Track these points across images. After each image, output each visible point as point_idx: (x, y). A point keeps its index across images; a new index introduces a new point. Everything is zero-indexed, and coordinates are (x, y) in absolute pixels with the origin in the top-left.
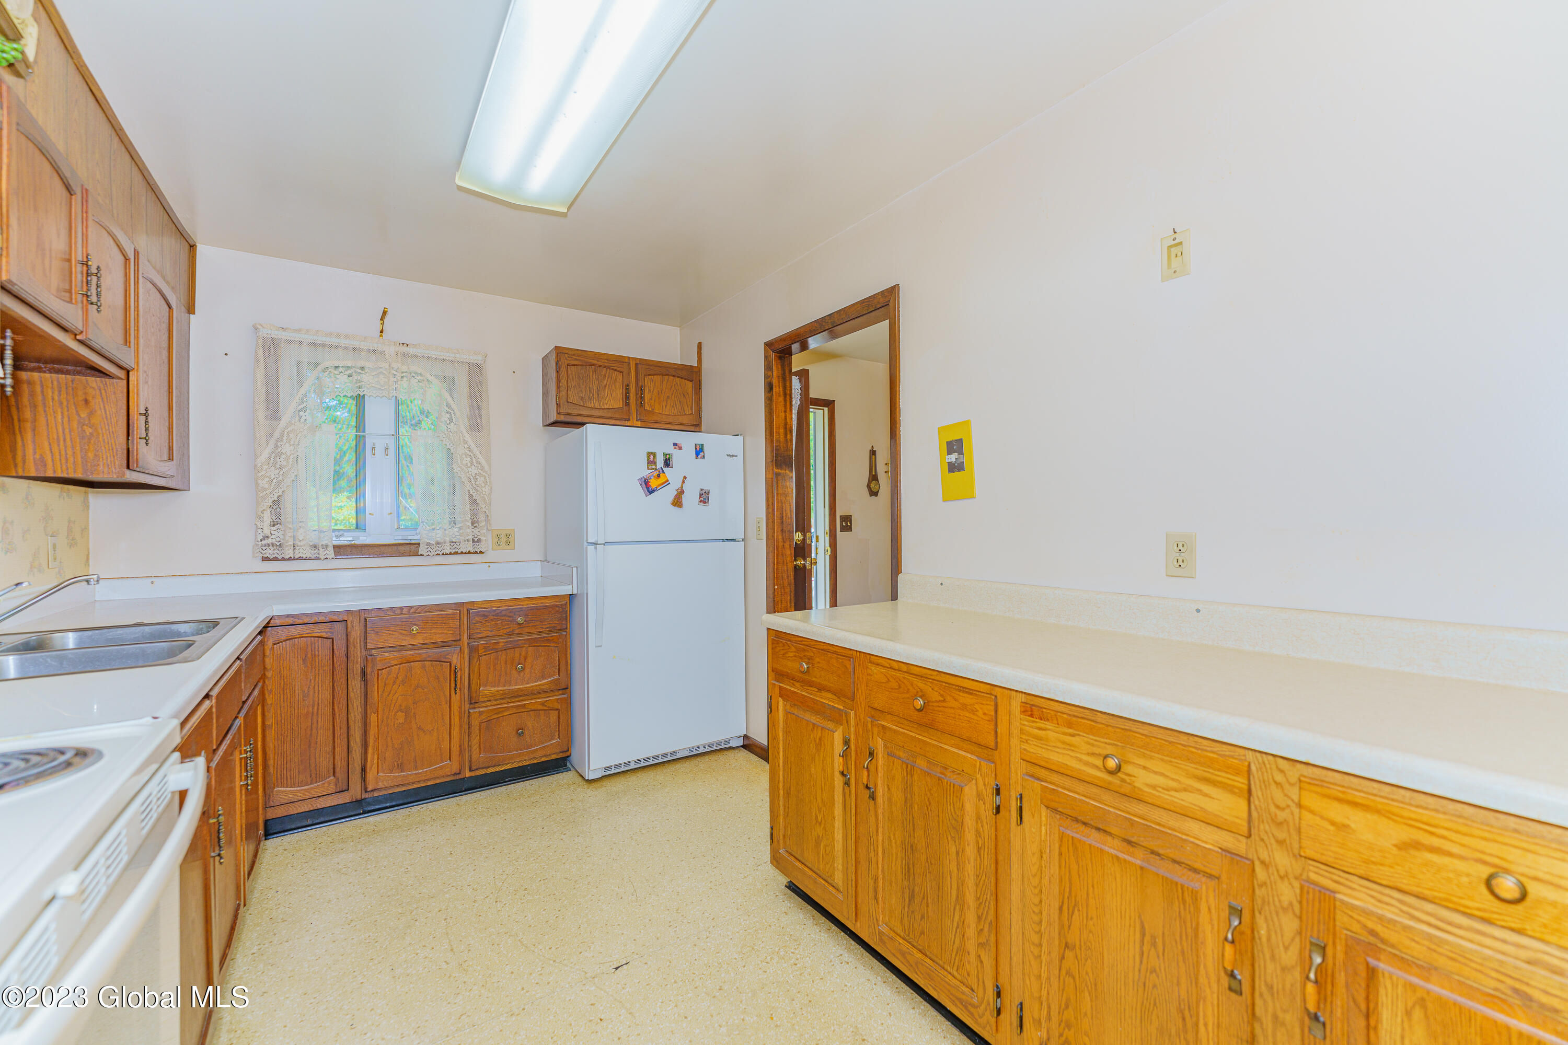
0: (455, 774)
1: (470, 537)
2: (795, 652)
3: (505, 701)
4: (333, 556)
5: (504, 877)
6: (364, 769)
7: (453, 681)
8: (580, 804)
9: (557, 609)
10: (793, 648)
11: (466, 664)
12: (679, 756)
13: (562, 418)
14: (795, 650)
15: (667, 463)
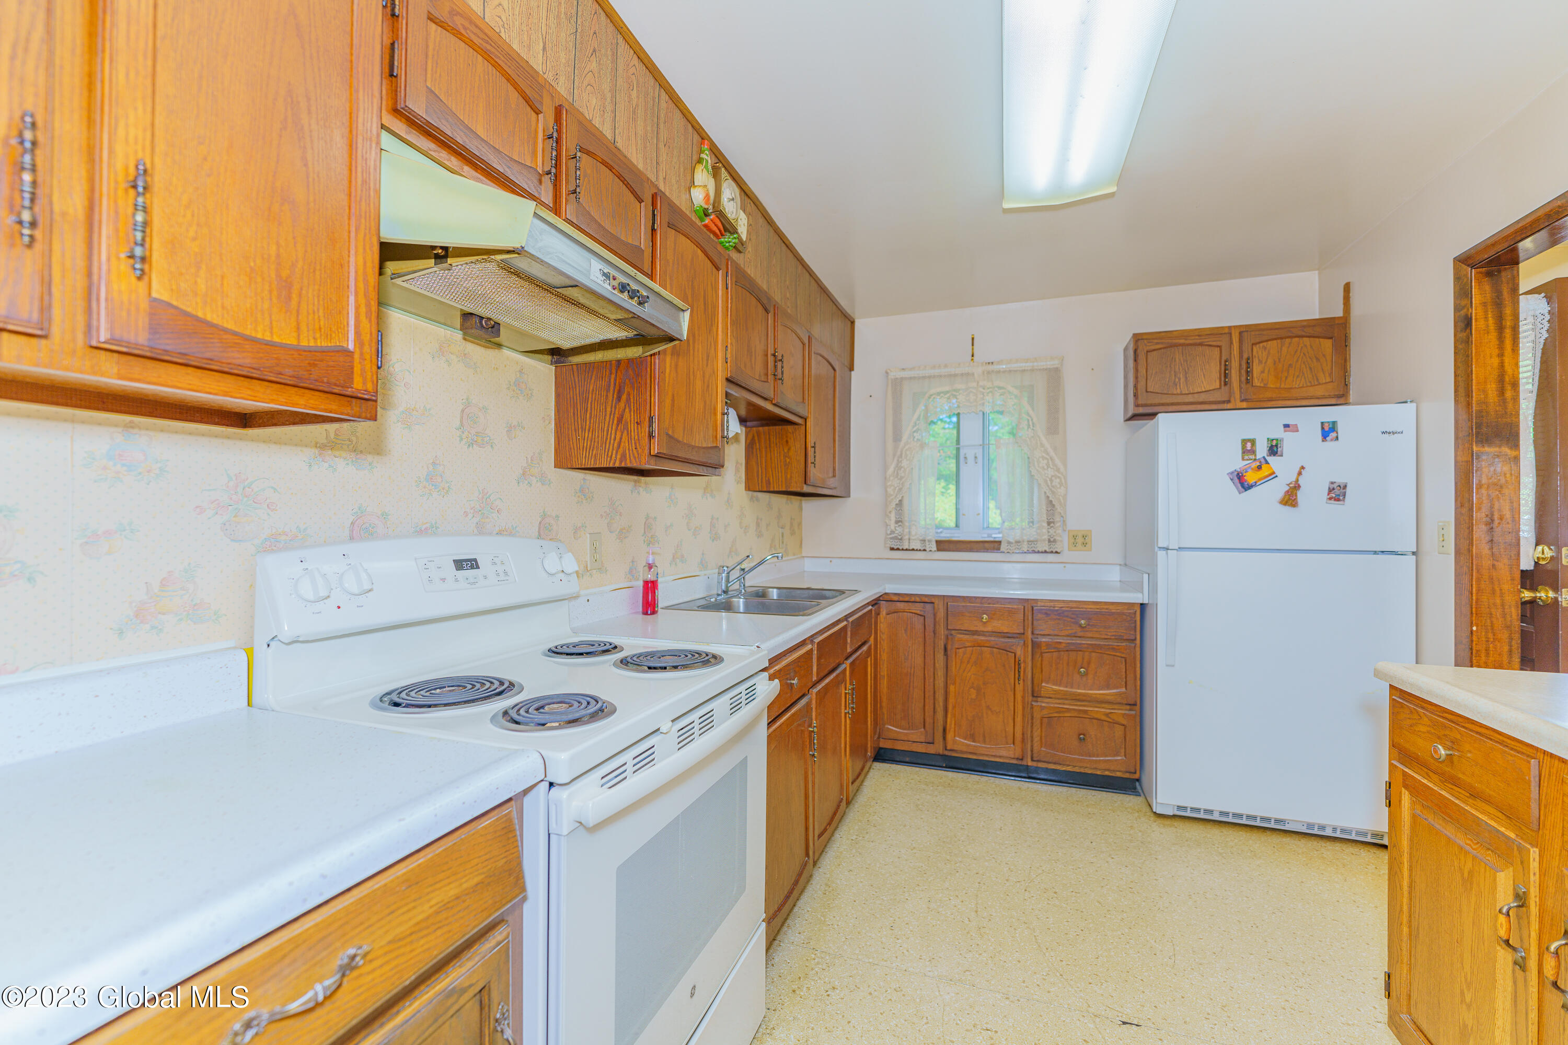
0: (1017, 759)
1: (1046, 537)
2: (1429, 726)
3: (1066, 702)
4: (935, 549)
5: (1040, 871)
6: (944, 730)
7: (1017, 672)
8: (1140, 834)
9: (1125, 617)
10: (1425, 719)
11: (1030, 657)
12: (1287, 827)
13: (1141, 410)
14: (1429, 723)
15: (1274, 450)
